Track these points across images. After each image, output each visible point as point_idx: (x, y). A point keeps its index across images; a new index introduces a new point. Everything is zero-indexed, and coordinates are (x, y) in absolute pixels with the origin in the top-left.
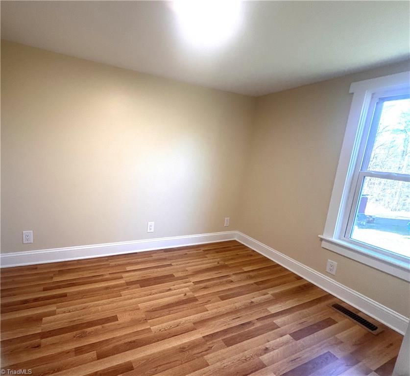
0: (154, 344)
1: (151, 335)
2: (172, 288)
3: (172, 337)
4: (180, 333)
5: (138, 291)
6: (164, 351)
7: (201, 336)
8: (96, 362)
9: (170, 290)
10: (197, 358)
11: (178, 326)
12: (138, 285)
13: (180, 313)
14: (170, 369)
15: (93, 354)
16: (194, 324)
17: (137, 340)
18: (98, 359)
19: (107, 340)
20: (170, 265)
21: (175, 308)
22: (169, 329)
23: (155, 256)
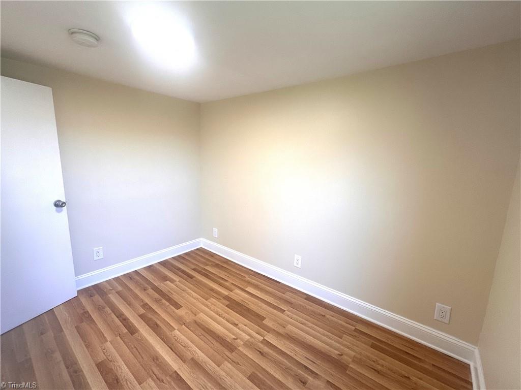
0: (159, 338)
1: (168, 333)
2: (240, 325)
3: (169, 347)
4: (176, 351)
5: (220, 306)
6: (152, 347)
7: (176, 369)
8: (137, 315)
9: (236, 325)
10: (148, 373)
11: (184, 347)
12: (228, 303)
13: (202, 343)
14: (133, 357)
15: (142, 311)
16: (192, 359)
17: (160, 327)
18: (140, 316)
19: (156, 312)
20: (283, 311)
21: (210, 338)
22: (178, 342)
23: (288, 296)
